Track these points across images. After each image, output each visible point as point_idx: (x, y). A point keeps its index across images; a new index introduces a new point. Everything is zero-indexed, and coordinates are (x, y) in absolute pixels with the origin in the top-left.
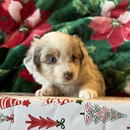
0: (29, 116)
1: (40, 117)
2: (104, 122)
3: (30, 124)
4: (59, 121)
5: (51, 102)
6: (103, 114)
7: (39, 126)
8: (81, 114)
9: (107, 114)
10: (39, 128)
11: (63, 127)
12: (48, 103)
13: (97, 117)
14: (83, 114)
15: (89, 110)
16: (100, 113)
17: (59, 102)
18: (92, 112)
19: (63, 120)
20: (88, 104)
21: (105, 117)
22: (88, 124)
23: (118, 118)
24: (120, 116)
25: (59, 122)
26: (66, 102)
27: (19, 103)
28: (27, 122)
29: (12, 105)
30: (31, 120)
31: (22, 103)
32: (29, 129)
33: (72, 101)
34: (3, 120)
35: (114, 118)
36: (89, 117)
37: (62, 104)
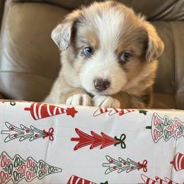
1: (92, 132)
3: (77, 143)
4: (118, 137)
5: (106, 111)
6: (175, 129)
7: (90, 146)
8: (147, 128)
10: (91, 148)
11: (123, 146)
12: (102, 112)
13: (168, 132)
14: (150, 128)
15: (157, 123)
16: (171, 126)
17: (117, 112)
19: (123, 136)
20: (155, 115)
22: (156, 141)
25: (118, 140)
26: (125, 111)
27: (60, 112)
28: (73, 139)
29: (50, 114)
30: (78, 137)
31: (65, 111)
32: (75, 149)
34: (36, 136)
36: (157, 132)
37: (121, 114)
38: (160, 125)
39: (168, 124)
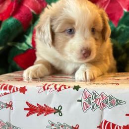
0: (27, 103)
1: (38, 104)
2: (102, 108)
3: (28, 111)
4: (57, 108)
5: (48, 89)
6: (101, 101)
8: (78, 101)
9: (105, 100)
10: (38, 115)
11: (60, 114)
12: (44, 89)
13: (94, 104)
14: (81, 101)
15: (86, 97)
16: (97, 100)
17: (56, 89)
18: (89, 99)
19: (60, 107)
20: (86, 90)
21: (103, 104)
22: (85, 111)
23: (117, 105)
24: (118, 102)
25: (57, 110)
26: (63, 88)
27: (16, 90)
28: (25, 109)
29: (9, 92)
30: (28, 107)
31: (19, 90)
32: (27, 115)
33: (69, 87)
34: (2, 107)
35: (112, 104)
36: (86, 104)
37: (58, 91)
39: (95, 98)
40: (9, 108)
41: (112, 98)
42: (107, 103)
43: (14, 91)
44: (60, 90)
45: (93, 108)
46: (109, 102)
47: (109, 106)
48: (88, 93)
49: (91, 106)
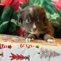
0: (11, 53)
1: (17, 54)
2: (50, 57)
3: (12, 58)
4: (27, 56)
5: (23, 47)
6: (49, 54)
7: (16, 59)
8: (38, 53)
9: (52, 53)
10: (17, 60)
11: (29, 59)
12: (21, 47)
13: (46, 55)
15: (42, 52)
16: (48, 53)
17: (27, 47)
18: (44, 53)
19: (29, 56)
20: (42, 48)
21: (50, 55)
22: (41, 58)
24: (58, 54)
26: (30, 46)
28: (10, 57)
29: (2, 48)
30: (12, 56)
31: (7, 47)
32: (11, 60)
33: (34, 46)
35: (55, 55)
36: (42, 55)
37: (28, 48)
38: (43, 52)
39: (47, 52)
40: (1, 56)
41: (55, 52)
42: (52, 55)
43: (4, 47)
44: (29, 47)
45: (46, 57)
46: (53, 54)
47: (53, 56)
48: (43, 49)
49: (45, 56)
